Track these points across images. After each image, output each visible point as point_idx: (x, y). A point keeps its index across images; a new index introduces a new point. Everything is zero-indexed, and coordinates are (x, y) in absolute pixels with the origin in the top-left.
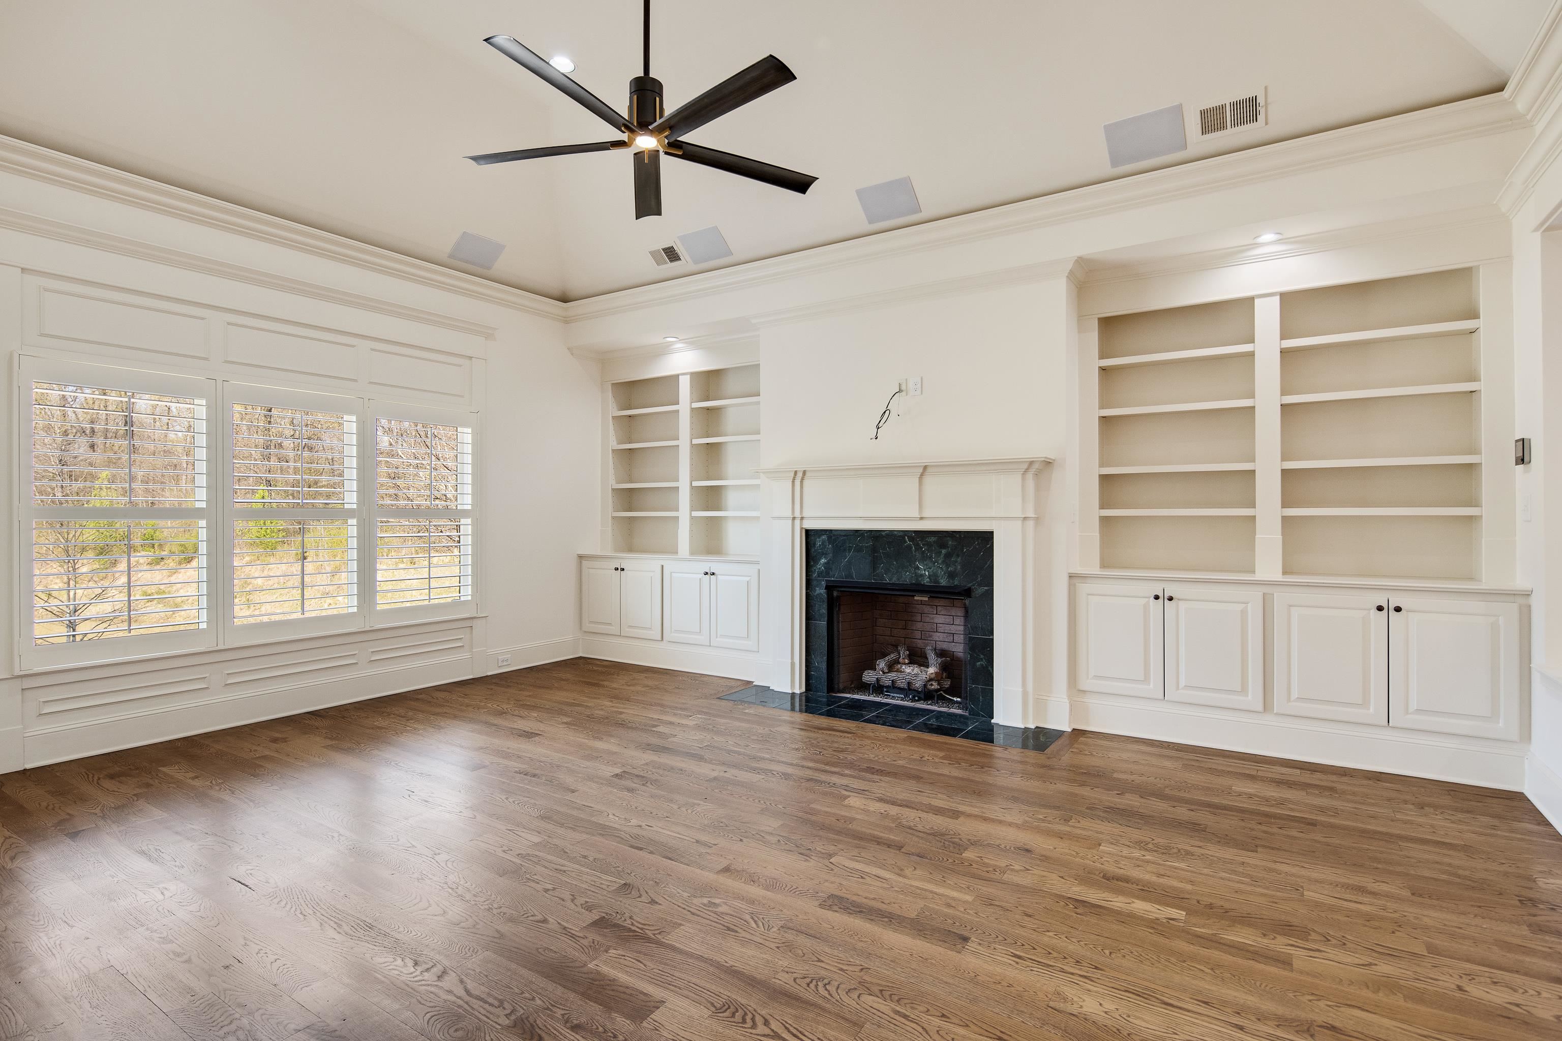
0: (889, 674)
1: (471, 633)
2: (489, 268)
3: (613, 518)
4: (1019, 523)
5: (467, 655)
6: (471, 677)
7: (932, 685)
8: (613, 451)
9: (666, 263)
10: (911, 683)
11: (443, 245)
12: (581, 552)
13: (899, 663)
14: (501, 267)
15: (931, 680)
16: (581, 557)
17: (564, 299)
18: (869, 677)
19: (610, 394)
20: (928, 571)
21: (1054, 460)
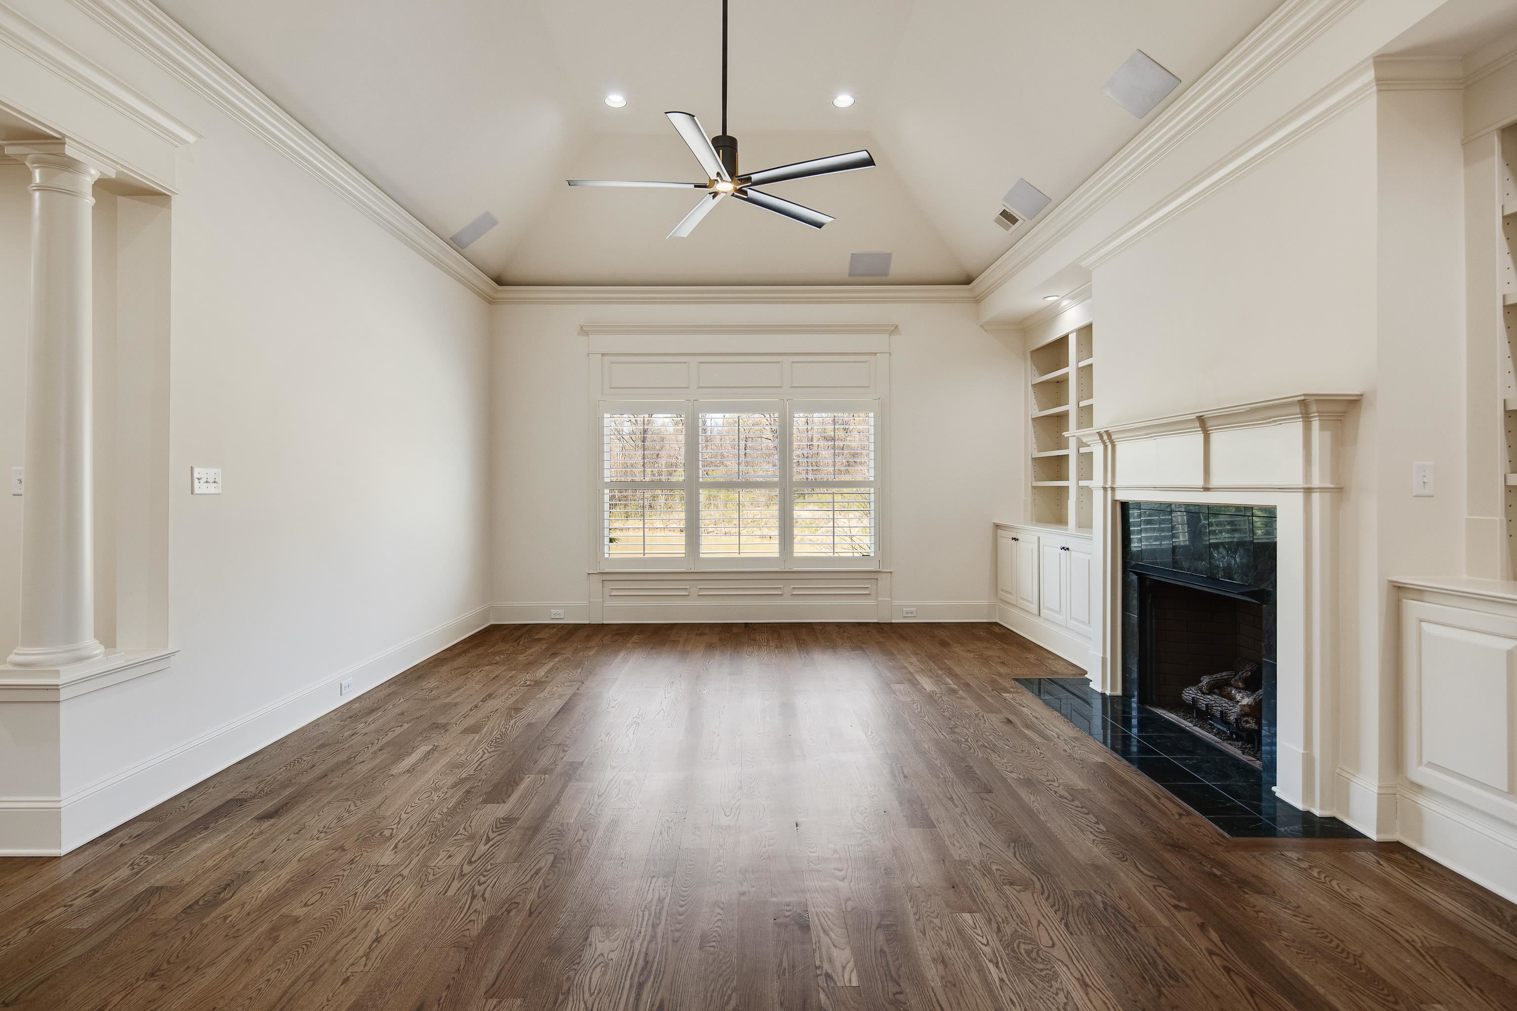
0: (1209, 697)
1: (877, 584)
2: (887, 275)
3: (1034, 488)
4: (1300, 497)
5: (873, 602)
6: (876, 621)
7: (1247, 722)
8: (1034, 420)
9: (1010, 227)
10: (1226, 713)
11: (841, 267)
12: (997, 521)
13: (1231, 685)
14: (897, 269)
15: (1246, 715)
16: (997, 526)
17: (968, 281)
18: (1189, 694)
19: (1029, 363)
20: (1222, 562)
21: (1361, 395)
